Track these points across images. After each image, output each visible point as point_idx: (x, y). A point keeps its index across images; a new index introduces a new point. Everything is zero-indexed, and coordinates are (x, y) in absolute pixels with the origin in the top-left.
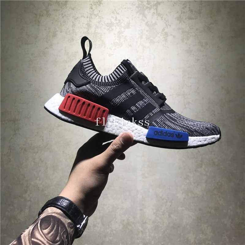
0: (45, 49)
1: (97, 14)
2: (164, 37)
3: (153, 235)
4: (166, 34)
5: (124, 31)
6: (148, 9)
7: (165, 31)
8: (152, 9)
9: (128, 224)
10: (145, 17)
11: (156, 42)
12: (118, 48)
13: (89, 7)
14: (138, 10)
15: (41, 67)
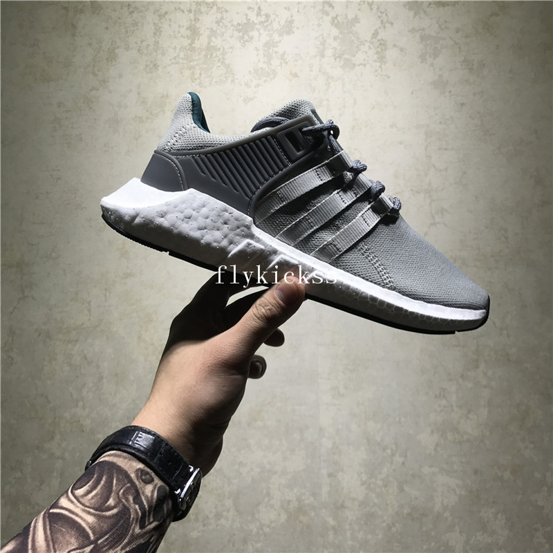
0: (91, 90)
2: (377, 53)
3: (360, 535)
4: (383, 44)
5: (280, 41)
7: (379, 37)
9: (301, 510)
11: (359, 65)
12: (265, 81)
15: (80, 135)
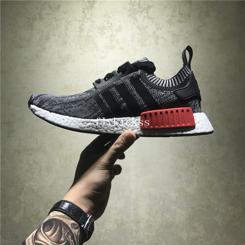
0: (39, 52)
1: (90, 18)
2: (155, 40)
3: (146, 233)
4: (157, 37)
5: (116, 34)
6: (139, 13)
7: (156, 34)
8: (143, 12)
9: (122, 223)
10: (137, 21)
11: (148, 45)
12: (110, 50)
13: (82, 11)
14: (129, 14)
15: (34, 70)
